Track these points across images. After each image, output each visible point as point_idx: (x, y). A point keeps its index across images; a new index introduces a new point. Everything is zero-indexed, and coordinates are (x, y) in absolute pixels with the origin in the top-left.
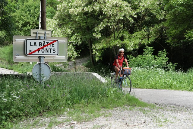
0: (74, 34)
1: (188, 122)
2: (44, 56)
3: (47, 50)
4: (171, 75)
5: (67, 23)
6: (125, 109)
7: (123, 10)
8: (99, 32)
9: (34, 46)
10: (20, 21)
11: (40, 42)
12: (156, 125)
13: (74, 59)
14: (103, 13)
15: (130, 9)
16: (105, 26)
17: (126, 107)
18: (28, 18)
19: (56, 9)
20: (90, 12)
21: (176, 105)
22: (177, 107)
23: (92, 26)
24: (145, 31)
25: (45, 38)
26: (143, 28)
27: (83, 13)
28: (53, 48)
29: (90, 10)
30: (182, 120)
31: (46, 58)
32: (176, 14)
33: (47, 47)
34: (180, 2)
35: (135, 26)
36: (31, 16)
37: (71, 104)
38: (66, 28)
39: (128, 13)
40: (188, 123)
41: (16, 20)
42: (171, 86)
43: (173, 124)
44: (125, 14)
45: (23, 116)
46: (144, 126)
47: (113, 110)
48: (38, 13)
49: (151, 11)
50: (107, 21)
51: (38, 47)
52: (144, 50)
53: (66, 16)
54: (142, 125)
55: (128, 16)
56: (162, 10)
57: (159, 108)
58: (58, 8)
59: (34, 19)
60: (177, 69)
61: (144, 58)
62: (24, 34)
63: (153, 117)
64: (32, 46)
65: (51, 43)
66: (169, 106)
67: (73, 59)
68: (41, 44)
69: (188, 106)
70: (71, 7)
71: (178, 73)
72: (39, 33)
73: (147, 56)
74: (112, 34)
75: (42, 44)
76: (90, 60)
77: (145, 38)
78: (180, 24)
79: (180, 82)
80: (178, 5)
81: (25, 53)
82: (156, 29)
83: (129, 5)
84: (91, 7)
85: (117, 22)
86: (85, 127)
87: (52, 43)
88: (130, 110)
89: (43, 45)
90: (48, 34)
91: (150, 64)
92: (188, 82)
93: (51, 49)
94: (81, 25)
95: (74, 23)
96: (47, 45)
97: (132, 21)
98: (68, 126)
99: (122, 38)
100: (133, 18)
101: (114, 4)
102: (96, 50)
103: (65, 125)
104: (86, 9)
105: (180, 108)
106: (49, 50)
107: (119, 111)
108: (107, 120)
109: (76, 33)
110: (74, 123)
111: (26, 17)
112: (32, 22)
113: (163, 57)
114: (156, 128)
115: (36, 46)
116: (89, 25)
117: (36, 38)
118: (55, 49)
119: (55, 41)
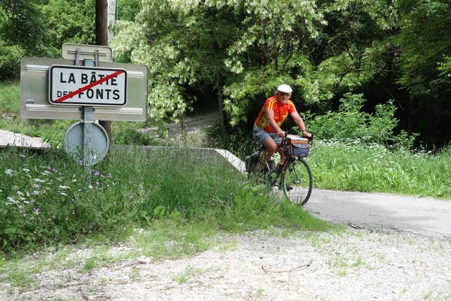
0: (183, 59)
1: (409, 268)
2: (92, 108)
3: (100, 94)
5: (170, 31)
6: (272, 234)
9: (69, 82)
10: (58, 25)
11: (83, 75)
12: (333, 272)
13: (178, 117)
14: (249, 12)
17: (276, 229)
18: (76, 19)
21: (394, 228)
22: (396, 233)
24: (351, 56)
25: (97, 64)
26: (347, 47)
27: (204, 11)
28: (113, 88)
29: (219, 4)
30: (396, 264)
31: (96, 111)
33: (99, 87)
35: (327, 44)
36: (85, 14)
37: (147, 218)
38: (163, 44)
40: (407, 271)
41: (50, 22)
42: (397, 186)
43: (372, 271)
45: (33, 241)
46: (305, 274)
47: (245, 235)
49: (365, 10)
50: (260, 31)
51: (78, 85)
52: (341, 100)
53: (165, 16)
54: (301, 272)
57: (353, 234)
60: (416, 147)
61: (340, 117)
63: (331, 255)
64: (65, 82)
65: (108, 77)
66: (377, 231)
67: (176, 117)
68: (86, 79)
71: (418, 156)
72: (83, 54)
73: (348, 114)
74: (271, 61)
75: (89, 79)
76: (220, 120)
77: (349, 72)
79: (420, 178)
81: (48, 99)
82: (375, 51)
86: (168, 271)
87: (111, 76)
88: (284, 236)
89: (92, 81)
90: (104, 55)
91: (355, 134)
92: (437, 177)
93: (108, 91)
94: (200, 39)
96: (100, 82)
98: (129, 268)
99: (295, 72)
102: (232, 100)
103: (122, 266)
104: (209, 2)
105: (402, 236)
106: (105, 94)
107: (256, 239)
108: (221, 258)
109: (186, 57)
110: (144, 261)
111: (72, 15)
112: (88, 27)
113: (385, 118)
114: (331, 279)
115: (74, 82)
116: (217, 39)
117: (75, 64)
118: (118, 91)
119: (120, 72)
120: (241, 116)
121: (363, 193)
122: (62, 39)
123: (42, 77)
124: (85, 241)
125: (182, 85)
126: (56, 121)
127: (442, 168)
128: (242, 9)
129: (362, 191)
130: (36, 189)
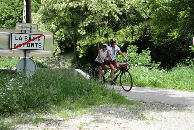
1: (174, 120)
2: (29, 51)
3: (33, 45)
4: (155, 73)
5: (51, 18)
6: (111, 106)
7: (108, 6)
8: (84, 29)
9: (19, 40)
10: (2, 15)
11: (25, 37)
12: (143, 123)
14: (88, 9)
15: (115, 6)
16: (90, 22)
17: (112, 104)
18: (11, 12)
19: (40, 3)
20: (75, 7)
21: (161, 103)
22: (162, 105)
23: (77, 22)
24: (129, 29)
25: (31, 32)
26: (128, 25)
27: (68, 9)
28: (38, 43)
29: (75, 6)
30: (168, 119)
31: (31, 53)
32: (160, 13)
33: (32, 42)
34: (166, 1)
35: (120, 24)
36: (14, 10)
37: (56, 100)
38: (50, 23)
39: (113, 10)
40: (174, 122)
42: (155, 84)
43: (160, 122)
44: (110, 11)
45: (8, 111)
46: (132, 124)
47: (100, 107)
48: (22, 7)
49: (136, 9)
50: (92, 18)
51: (23, 41)
52: (128, 48)
53: (51, 11)
54: (129, 123)
55: (113, 13)
56: (147, 9)
57: (145, 106)
58: (42, 3)
59: (18, 12)
60: (160, 67)
61: (128, 55)
62: (7, 28)
63: (139, 115)
64: (18, 40)
65: (36, 38)
66: (154, 104)
67: (56, 55)
68: (27, 38)
69: (173, 105)
70: (56, 2)
71: (161, 71)
72: (25, 27)
74: (97, 31)
76: (74, 57)
77: (129, 36)
78: (165, 23)
79: (164, 81)
80: (163, 4)
82: (141, 27)
83: (114, 2)
84: (77, 2)
85: (102, 19)
86: (72, 124)
87: (38, 37)
88: (116, 107)
89: (29, 39)
90: (35, 28)
91: (134, 62)
92: (171, 80)
93: (36, 44)
94: (66, 21)
95: (58, 18)
96: (33, 40)
97: (117, 18)
98: (54, 123)
99: (106, 36)
100: (118, 15)
102: (80, 47)
103: (51, 122)
104: (71, 5)
105: (165, 106)
106: (35, 45)
107: (105, 109)
109: (60, 29)
110: (60, 119)
111: (9, 10)
112: (16, 15)
114: (143, 126)
115: (22, 40)
116: (74, 21)
117: (21, 32)
118: (41, 44)
119: (41, 35)
120: (84, 54)
121: (141, 88)
122: (4, 20)
123: (7, 37)
124: (30, 111)
125: (59, 41)
126: (1, 57)
127: (173, 77)
128: (86, 8)
129: (141, 87)
130: (8, 88)
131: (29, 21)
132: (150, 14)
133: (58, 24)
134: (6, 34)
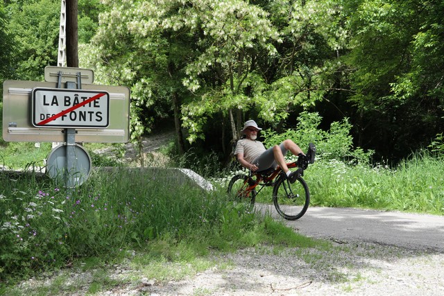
0: (140, 80)
1: (408, 281)
2: (74, 129)
3: (82, 115)
4: (361, 174)
5: (122, 54)
6: (263, 252)
7: (252, 25)
8: (196, 78)
9: (52, 105)
11: (65, 97)
12: (338, 288)
13: (136, 139)
14: (205, 33)
15: (267, 24)
16: (210, 64)
17: (264, 246)
18: (31, 42)
19: (96, 20)
20: (175, 29)
21: (376, 242)
22: (380, 247)
23: (180, 62)
24: (301, 75)
25: (79, 87)
26: (298, 67)
27: (161, 33)
28: (96, 110)
29: (177, 26)
30: (395, 277)
31: (79, 133)
32: (371, 39)
33: (81, 109)
35: (280, 64)
36: (38, 36)
37: (138, 239)
38: (120, 65)
39: (263, 33)
40: (407, 284)
42: (363, 200)
43: (375, 285)
44: (257, 35)
46: (312, 290)
47: (237, 254)
48: (55, 31)
49: (316, 31)
50: (216, 52)
51: (62, 107)
52: (299, 118)
53: (121, 38)
54: (306, 289)
55: (264, 40)
56: (341, 28)
57: (340, 249)
58: (100, 21)
59: (46, 43)
60: (374, 161)
61: (299, 135)
63: (328, 270)
64: (48, 105)
65: (91, 99)
66: (362, 246)
67: (134, 140)
68: (69, 101)
69: (405, 246)
70: (132, 17)
71: (375, 170)
72: (65, 76)
73: (306, 131)
74: (227, 81)
75: (72, 102)
76: (176, 140)
77: (301, 91)
78: (382, 60)
79: (383, 192)
82: (327, 70)
83: (265, 14)
84: (180, 18)
85: (239, 53)
87: (93, 99)
88: (275, 253)
89: (74, 103)
90: (86, 77)
92: (400, 190)
93: (91, 113)
94: (156, 60)
95: (139, 54)
96: (83, 104)
97: (273, 52)
98: (135, 291)
99: (248, 91)
100: (276, 44)
101: (232, 11)
102: (190, 117)
103: (127, 289)
104: (167, 24)
105: (387, 249)
106: (88, 116)
107: (249, 258)
108: (223, 277)
109: (143, 77)
110: (148, 283)
111: (26, 38)
112: (42, 50)
113: (340, 135)
114: (337, 295)
115: (57, 105)
116: (174, 59)
117: (57, 87)
118: (101, 113)
119: (102, 94)
120: (198, 134)
123: (25, 100)
124: (79, 265)
125: (139, 107)
126: (10, 144)
127: (404, 183)
128: (200, 30)
129: (329, 206)
130: (29, 213)
131: (72, 61)
132: (347, 40)
133: (138, 67)
134: (21, 92)
